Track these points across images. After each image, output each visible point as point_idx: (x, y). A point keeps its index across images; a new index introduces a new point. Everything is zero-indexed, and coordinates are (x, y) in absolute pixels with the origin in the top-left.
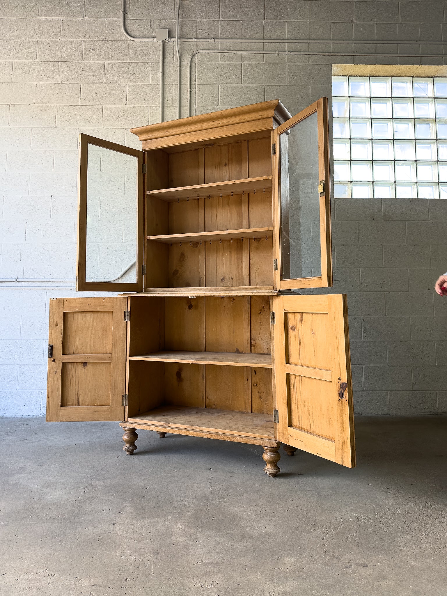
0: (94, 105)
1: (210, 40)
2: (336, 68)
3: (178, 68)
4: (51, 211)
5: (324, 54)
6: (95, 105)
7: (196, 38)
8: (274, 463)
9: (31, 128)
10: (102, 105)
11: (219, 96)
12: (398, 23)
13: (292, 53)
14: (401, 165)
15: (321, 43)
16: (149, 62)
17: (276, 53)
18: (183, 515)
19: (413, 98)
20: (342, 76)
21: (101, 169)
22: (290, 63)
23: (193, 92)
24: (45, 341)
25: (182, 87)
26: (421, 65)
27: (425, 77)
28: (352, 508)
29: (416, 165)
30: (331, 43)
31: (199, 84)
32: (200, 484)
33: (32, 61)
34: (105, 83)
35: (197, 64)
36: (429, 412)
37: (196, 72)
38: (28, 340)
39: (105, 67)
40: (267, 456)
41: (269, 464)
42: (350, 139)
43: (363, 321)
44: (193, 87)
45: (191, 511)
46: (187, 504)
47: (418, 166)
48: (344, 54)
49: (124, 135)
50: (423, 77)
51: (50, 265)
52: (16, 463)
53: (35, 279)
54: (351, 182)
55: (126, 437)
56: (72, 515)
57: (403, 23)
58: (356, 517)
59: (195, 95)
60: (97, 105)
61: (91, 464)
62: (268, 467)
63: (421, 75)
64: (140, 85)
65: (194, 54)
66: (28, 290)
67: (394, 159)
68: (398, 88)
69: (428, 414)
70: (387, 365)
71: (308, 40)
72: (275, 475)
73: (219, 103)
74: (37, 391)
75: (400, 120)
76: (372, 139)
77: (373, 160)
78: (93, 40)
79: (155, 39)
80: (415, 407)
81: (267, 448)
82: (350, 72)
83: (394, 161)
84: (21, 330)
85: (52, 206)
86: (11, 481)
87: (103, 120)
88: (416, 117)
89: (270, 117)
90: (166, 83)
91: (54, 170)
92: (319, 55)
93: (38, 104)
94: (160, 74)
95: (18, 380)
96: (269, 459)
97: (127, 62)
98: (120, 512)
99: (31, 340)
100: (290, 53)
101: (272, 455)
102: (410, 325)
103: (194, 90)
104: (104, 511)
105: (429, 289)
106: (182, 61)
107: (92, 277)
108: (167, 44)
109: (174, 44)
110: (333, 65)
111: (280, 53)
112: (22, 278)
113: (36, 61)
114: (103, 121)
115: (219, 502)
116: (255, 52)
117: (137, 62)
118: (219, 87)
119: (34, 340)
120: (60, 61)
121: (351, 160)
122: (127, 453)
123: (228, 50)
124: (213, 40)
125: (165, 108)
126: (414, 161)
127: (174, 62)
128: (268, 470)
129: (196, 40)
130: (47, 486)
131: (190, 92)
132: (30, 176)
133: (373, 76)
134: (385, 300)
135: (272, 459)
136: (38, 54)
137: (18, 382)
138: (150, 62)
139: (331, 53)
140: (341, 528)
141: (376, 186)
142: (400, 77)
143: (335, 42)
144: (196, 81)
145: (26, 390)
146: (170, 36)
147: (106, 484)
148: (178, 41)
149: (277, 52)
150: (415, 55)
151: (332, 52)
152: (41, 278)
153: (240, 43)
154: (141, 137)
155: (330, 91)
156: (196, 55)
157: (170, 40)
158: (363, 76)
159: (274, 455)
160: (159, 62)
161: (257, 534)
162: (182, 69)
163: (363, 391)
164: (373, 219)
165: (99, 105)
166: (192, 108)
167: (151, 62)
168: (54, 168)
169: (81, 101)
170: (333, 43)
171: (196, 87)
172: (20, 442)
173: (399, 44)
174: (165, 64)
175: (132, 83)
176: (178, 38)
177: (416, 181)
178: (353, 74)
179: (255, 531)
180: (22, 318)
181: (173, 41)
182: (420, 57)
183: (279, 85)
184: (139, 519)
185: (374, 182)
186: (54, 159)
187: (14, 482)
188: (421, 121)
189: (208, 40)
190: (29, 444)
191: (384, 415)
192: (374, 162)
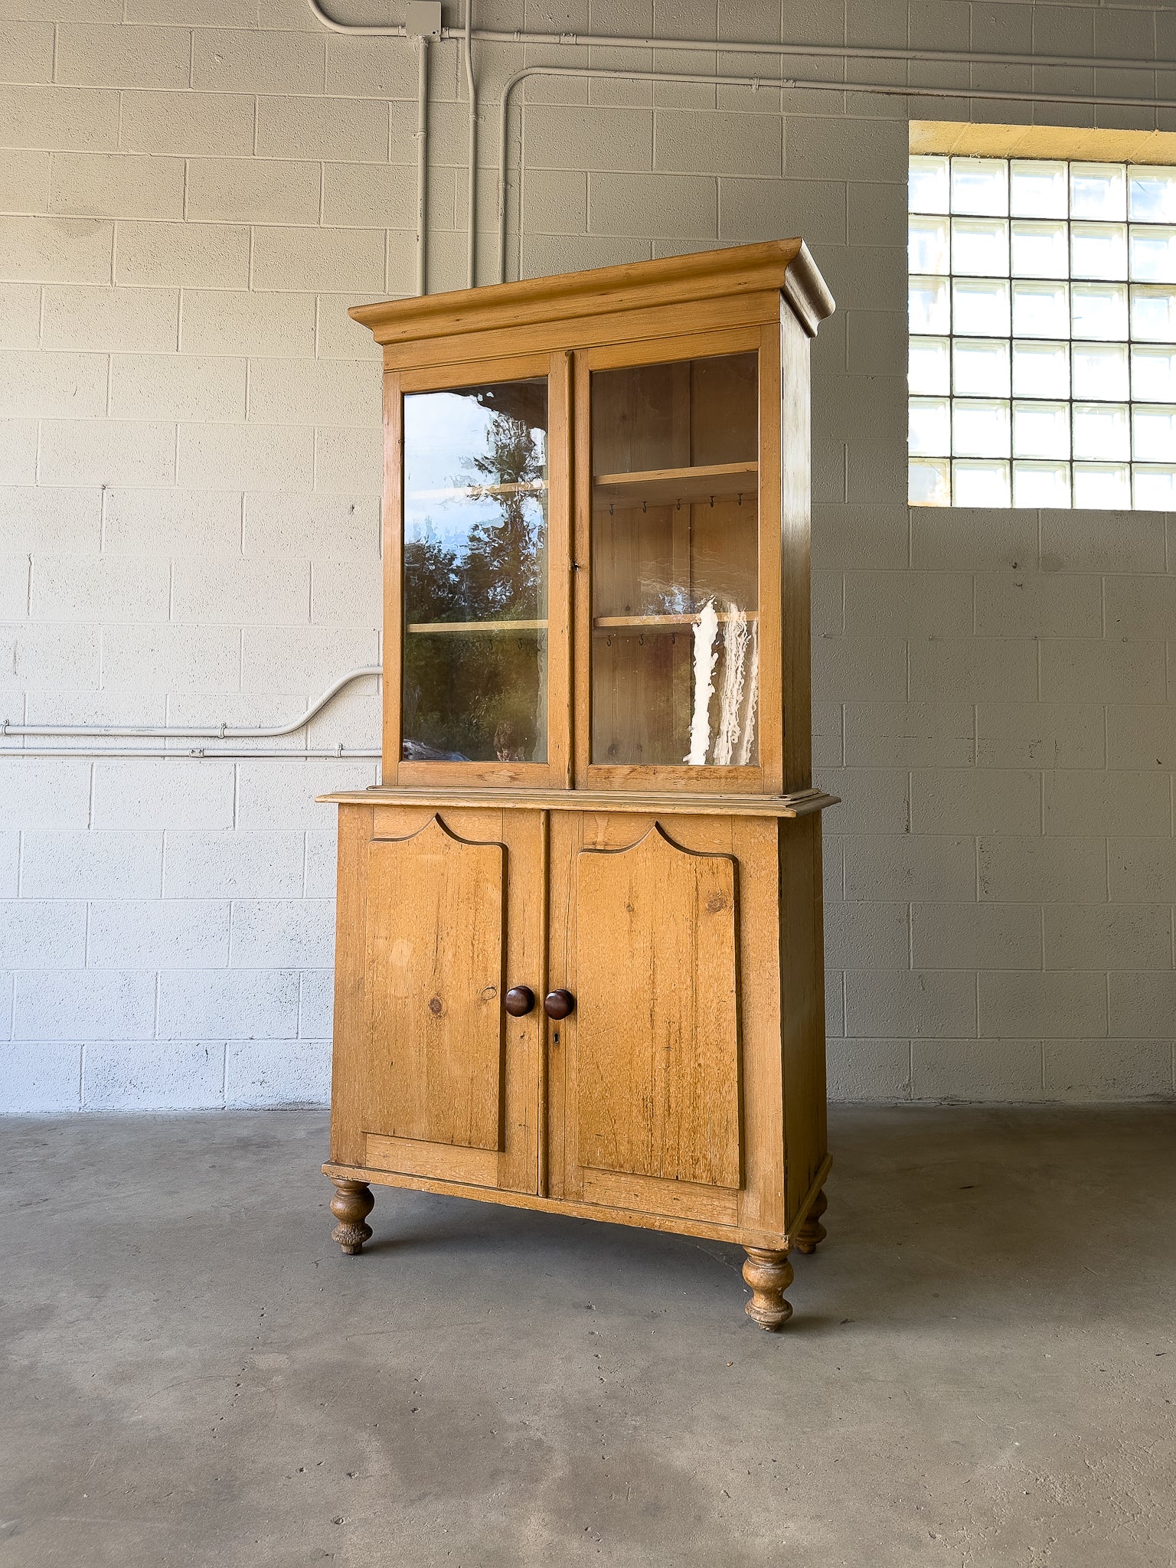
0: (225, 222)
1: (564, 39)
2: (919, 132)
3: (471, 118)
4: (103, 530)
5: (886, 89)
6: (228, 222)
7: (523, 33)
8: (775, 1294)
9: (38, 287)
10: (250, 223)
11: (589, 205)
12: (1096, 6)
13: (798, 84)
14: (1087, 413)
15: (880, 58)
16: (384, 98)
17: (751, 82)
18: (536, 1481)
19: (1128, 223)
20: (934, 154)
21: (248, 410)
22: (790, 114)
23: (513, 192)
24: (89, 904)
25: (482, 174)
26: (1157, 131)
27: (1162, 165)
28: (1018, 1448)
29: (1131, 413)
30: (907, 59)
31: (529, 167)
32: (568, 1359)
33: (39, 84)
34: (257, 157)
35: (523, 109)
36: (1149, 1095)
37: (523, 132)
38: (42, 901)
39: (257, 109)
40: (756, 1274)
41: (763, 1296)
42: (951, 336)
43: (981, 848)
44: (513, 176)
45: (559, 1467)
46: (543, 1437)
47: (1134, 417)
48: (945, 93)
49: (314, 312)
50: (1155, 165)
51: (101, 688)
52: (25, 1290)
53: (58, 726)
54: (952, 458)
55: (340, 1206)
56: (209, 1487)
57: (1110, 6)
58: (1037, 1480)
59: (520, 200)
60: (232, 223)
61: (244, 1290)
62: (760, 1303)
63: (1153, 157)
64: (358, 166)
65: (515, 78)
66: (38, 758)
67: (1071, 397)
68: (1087, 193)
69: (1147, 1099)
70: (1042, 969)
71: (843, 47)
72: (778, 1327)
73: (588, 227)
74: (70, 1042)
75: (1089, 284)
76: (1011, 339)
77: (1012, 399)
78: (220, 27)
79: (403, 32)
80: (1114, 1083)
81: (756, 1251)
82: (955, 144)
83: (1071, 401)
84: (21, 872)
85: (104, 516)
86: (14, 1357)
87: (252, 267)
88: (1134, 277)
89: (773, 290)
90: (435, 163)
91: (109, 410)
92: (872, 92)
93: (62, 216)
94: (418, 134)
95: (14, 1014)
96: (762, 1283)
97: (322, 96)
98: (350, 1475)
99: (51, 901)
100: (791, 84)
101: (772, 1271)
102: (1107, 862)
103: (515, 185)
104: (301, 1470)
105: (1159, 763)
106: (481, 98)
107: (222, 722)
108: (440, 47)
109: (460, 45)
110: (912, 123)
111: (762, 82)
112: (21, 723)
113: (53, 85)
114: (252, 271)
115: (635, 1428)
116: (692, 77)
117: (349, 97)
118: (589, 178)
119: (60, 901)
120: (123, 88)
121: (952, 397)
122: (345, 1250)
123: (616, 71)
124: (572, 40)
125: (432, 235)
126: (1126, 402)
127: (459, 100)
128: (758, 1313)
129: (524, 38)
130: (122, 1376)
131: (506, 191)
132: (40, 428)
133: (1018, 158)
134: (1041, 792)
135: (770, 1284)
136: (56, 64)
137: (14, 1019)
138: (388, 98)
139: (906, 86)
140: (1004, 1523)
141: (1018, 470)
142: (1094, 162)
143: (919, 55)
144: (523, 159)
145: (37, 1042)
146: (446, 21)
147: (296, 1366)
148: (470, 39)
149: (755, 82)
150: (1141, 103)
151: (909, 84)
152: (75, 723)
153: (650, 50)
154: (381, 333)
155: (902, 199)
156: (523, 81)
157: (446, 35)
158: (990, 157)
159: (777, 1271)
160: (414, 99)
161: (766, 1552)
162: (481, 121)
163: (975, 1040)
164: (1015, 567)
165: (239, 223)
166: (509, 237)
167: (391, 99)
168: (109, 405)
169: (186, 210)
170: (913, 58)
171: (523, 175)
172: (28, 1210)
173: (1098, 67)
174: (434, 108)
175: (335, 161)
176: (473, 30)
177: (1129, 460)
178: (964, 149)
179: (758, 1540)
180: (22, 840)
181: (456, 38)
182: (1155, 106)
183: (759, 176)
184: (412, 1502)
185: (1016, 459)
186: (110, 381)
187: (26, 1362)
188: (1147, 290)
189: (556, 39)
190: (56, 1217)
191: (1030, 1103)
192: (1014, 402)
